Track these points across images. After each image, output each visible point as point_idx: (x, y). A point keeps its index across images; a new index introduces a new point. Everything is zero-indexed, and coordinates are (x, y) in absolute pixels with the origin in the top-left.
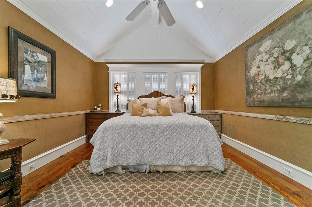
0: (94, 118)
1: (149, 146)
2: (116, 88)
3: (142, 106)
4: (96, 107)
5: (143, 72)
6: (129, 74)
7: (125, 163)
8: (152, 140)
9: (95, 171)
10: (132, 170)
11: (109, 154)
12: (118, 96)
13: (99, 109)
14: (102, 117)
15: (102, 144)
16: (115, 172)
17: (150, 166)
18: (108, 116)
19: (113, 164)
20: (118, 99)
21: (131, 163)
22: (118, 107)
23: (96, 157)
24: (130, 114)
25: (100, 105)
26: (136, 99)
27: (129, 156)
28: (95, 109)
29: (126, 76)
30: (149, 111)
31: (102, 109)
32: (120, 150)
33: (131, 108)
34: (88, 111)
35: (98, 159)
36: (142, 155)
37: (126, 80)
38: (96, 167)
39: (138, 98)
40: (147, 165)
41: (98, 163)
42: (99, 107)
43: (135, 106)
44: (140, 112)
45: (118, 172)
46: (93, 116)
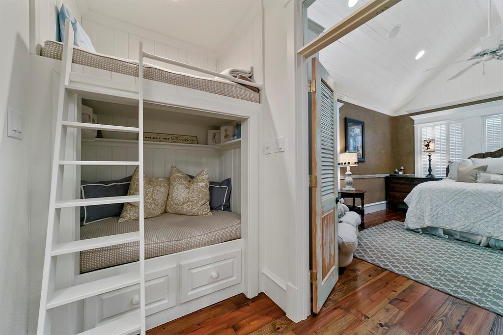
0: (397, 183)
1: (486, 216)
2: (427, 146)
3: (476, 170)
4: (397, 171)
5: (481, 116)
6: (449, 124)
7: (447, 227)
8: (490, 209)
9: (411, 226)
10: (458, 237)
11: (427, 214)
12: (430, 156)
13: (401, 173)
14: (408, 182)
15: (418, 204)
16: (434, 234)
17: (489, 239)
18: (416, 182)
19: (432, 224)
20: (430, 160)
21: (456, 228)
22: (431, 170)
23: (413, 215)
24: (455, 180)
25: (402, 168)
26: (464, 159)
27: (453, 221)
28: (395, 172)
29: (444, 127)
30: (490, 177)
31: (404, 173)
32: (441, 212)
33: (456, 173)
34: (388, 175)
35: (415, 217)
36: (474, 223)
37: (444, 134)
38: (413, 223)
39: (469, 158)
40: (482, 236)
41: (414, 220)
42: (401, 170)
43: (462, 169)
44: (473, 178)
45: (437, 234)
46: (396, 181)
